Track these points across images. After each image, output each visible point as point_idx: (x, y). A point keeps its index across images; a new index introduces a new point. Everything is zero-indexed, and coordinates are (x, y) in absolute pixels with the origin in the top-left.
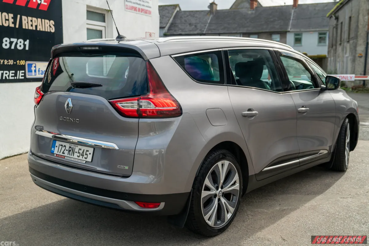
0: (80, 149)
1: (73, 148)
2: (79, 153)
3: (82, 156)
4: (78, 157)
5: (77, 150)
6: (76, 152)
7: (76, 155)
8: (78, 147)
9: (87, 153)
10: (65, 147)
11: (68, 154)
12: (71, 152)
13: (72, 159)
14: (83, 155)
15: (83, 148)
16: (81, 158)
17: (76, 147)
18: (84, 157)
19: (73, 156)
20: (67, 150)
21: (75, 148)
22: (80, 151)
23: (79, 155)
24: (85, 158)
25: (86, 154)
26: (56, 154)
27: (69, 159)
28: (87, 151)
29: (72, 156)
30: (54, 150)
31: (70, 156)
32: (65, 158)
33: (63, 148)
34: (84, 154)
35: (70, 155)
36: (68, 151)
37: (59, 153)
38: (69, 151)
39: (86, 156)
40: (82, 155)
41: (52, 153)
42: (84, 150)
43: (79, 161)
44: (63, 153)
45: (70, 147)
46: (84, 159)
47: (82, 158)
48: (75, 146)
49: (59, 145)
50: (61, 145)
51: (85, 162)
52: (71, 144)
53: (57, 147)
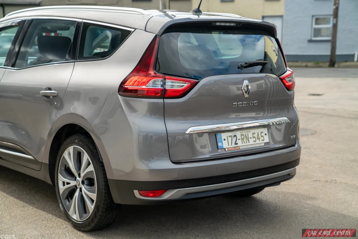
0: (254, 133)
1: (245, 134)
2: (254, 137)
3: (258, 140)
4: (255, 141)
5: (250, 135)
6: (251, 138)
7: (251, 141)
8: (250, 131)
10: (235, 137)
11: (242, 143)
12: (245, 140)
13: (249, 146)
14: (259, 139)
15: (256, 131)
16: (258, 141)
17: (248, 133)
18: (260, 140)
19: (249, 142)
20: (239, 139)
21: (248, 134)
22: (254, 135)
23: (254, 139)
24: (263, 140)
25: (262, 136)
26: (227, 148)
27: (245, 148)
28: (262, 133)
29: (248, 144)
30: (222, 144)
31: (246, 144)
32: (241, 148)
33: (234, 139)
34: (260, 136)
35: (245, 143)
36: (241, 140)
37: (230, 146)
38: (243, 139)
39: (262, 138)
40: (258, 139)
41: (222, 148)
42: (258, 133)
43: (257, 145)
44: (236, 144)
45: (242, 135)
46: (261, 142)
47: (259, 141)
48: (247, 132)
49: (227, 136)
50: (230, 136)
51: (263, 144)
52: (242, 131)
53: (225, 140)
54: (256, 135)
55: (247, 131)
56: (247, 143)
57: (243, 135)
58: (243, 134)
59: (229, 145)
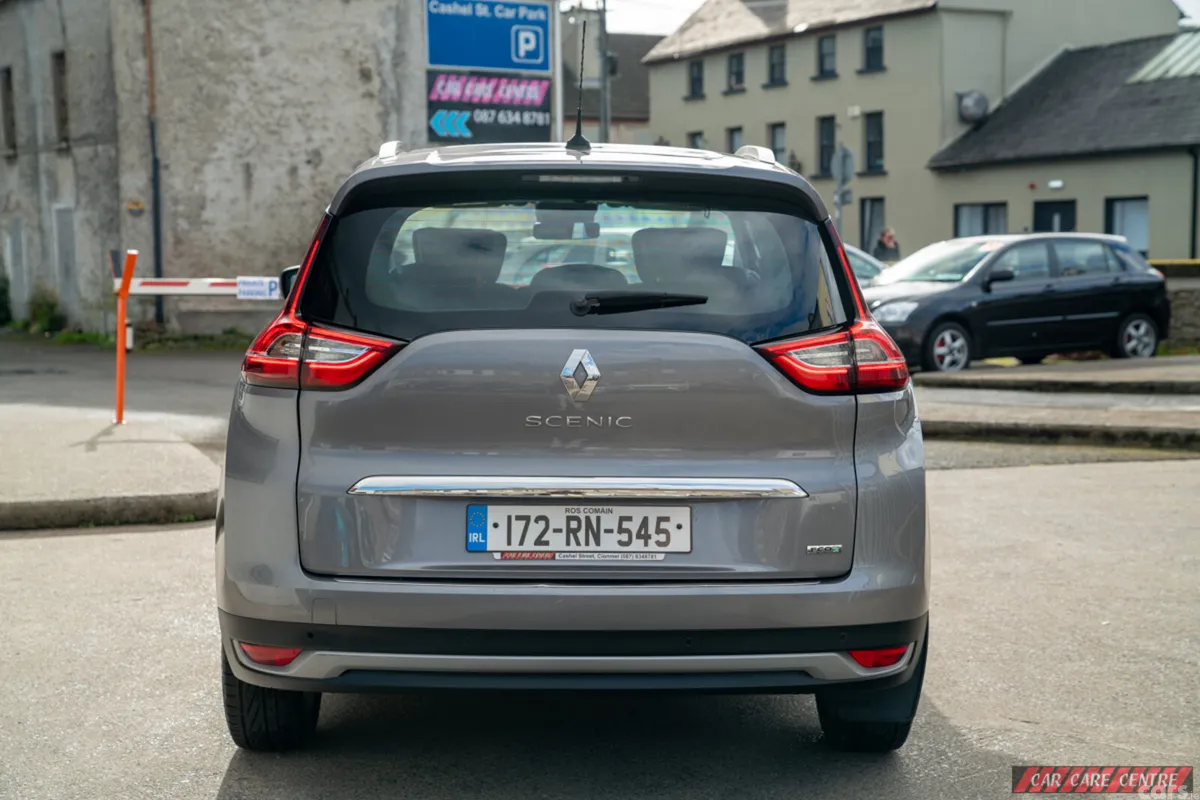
0: (625, 519)
1: (588, 518)
2: (628, 531)
3: (642, 541)
4: (623, 544)
5: (609, 522)
6: (609, 531)
7: (610, 542)
8: (610, 511)
9: (663, 525)
10: (542, 524)
11: (568, 543)
12: (581, 535)
13: (596, 554)
14: (646, 538)
15: (638, 513)
16: (637, 545)
17: (603, 516)
18: (651, 542)
19: (598, 543)
20: (559, 531)
21: (598, 519)
22: (625, 525)
23: (624, 537)
24: (661, 544)
25: (659, 531)
26: (503, 551)
27: (577, 558)
28: (660, 520)
29: (593, 547)
30: (485, 537)
31: (583, 547)
32: (558, 558)
33: (536, 527)
34: (652, 529)
35: (578, 544)
36: (563, 534)
37: (515, 546)
38: (572, 531)
39: (662, 538)
40: (639, 536)
41: (480, 549)
42: (646, 518)
43: (633, 557)
44: (538, 542)
45: (569, 519)
46: (653, 547)
47: (646, 544)
48: (597, 511)
49: (509, 518)
50: (518, 518)
51: (661, 557)
52: (576, 507)
53: (496, 525)
54: (634, 526)
55: (597, 508)
56: (587, 544)
57: (578, 519)
58: (576, 514)
59: (509, 543)
